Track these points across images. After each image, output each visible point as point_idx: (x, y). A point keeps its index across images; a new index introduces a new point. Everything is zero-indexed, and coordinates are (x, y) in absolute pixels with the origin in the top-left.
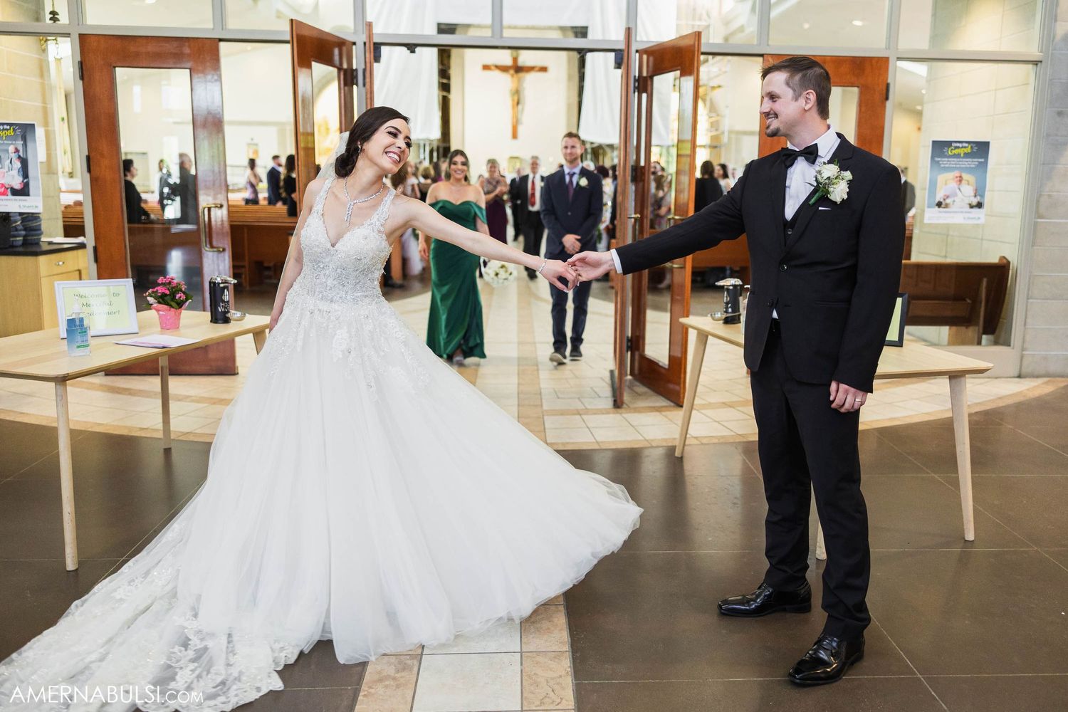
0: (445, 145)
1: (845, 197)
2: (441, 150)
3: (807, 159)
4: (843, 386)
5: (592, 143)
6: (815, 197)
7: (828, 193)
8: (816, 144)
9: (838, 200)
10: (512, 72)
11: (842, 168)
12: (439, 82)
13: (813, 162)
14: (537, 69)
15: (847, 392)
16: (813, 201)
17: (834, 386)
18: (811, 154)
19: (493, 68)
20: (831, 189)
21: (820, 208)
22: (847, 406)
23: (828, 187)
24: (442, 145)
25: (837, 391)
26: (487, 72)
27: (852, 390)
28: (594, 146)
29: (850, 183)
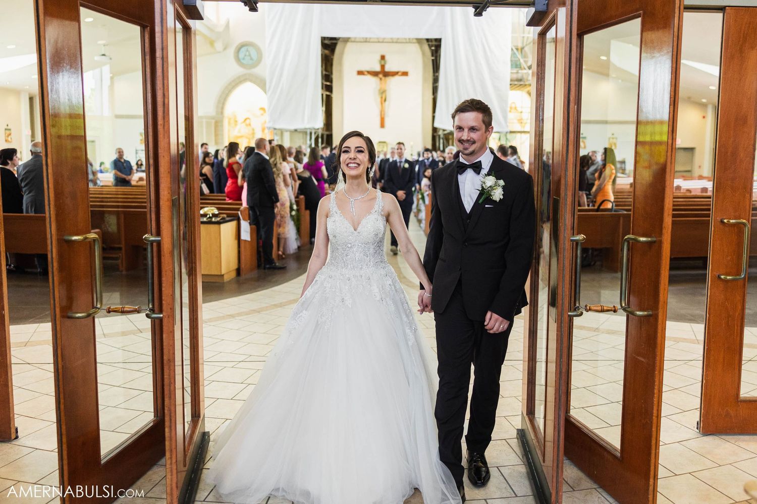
0: (328, 133)
1: (502, 197)
2: (325, 137)
3: (475, 171)
4: (495, 316)
5: (444, 130)
6: (482, 199)
7: (491, 195)
8: (480, 161)
9: (498, 200)
10: (381, 76)
11: (498, 178)
12: (322, 84)
13: (479, 173)
14: (400, 74)
15: (496, 320)
16: (481, 201)
17: (489, 314)
18: (477, 168)
19: (366, 73)
20: (492, 194)
21: (486, 206)
22: (495, 329)
23: (491, 192)
24: (326, 133)
25: (490, 319)
26: (361, 77)
27: (501, 319)
28: (446, 132)
29: (504, 188)
